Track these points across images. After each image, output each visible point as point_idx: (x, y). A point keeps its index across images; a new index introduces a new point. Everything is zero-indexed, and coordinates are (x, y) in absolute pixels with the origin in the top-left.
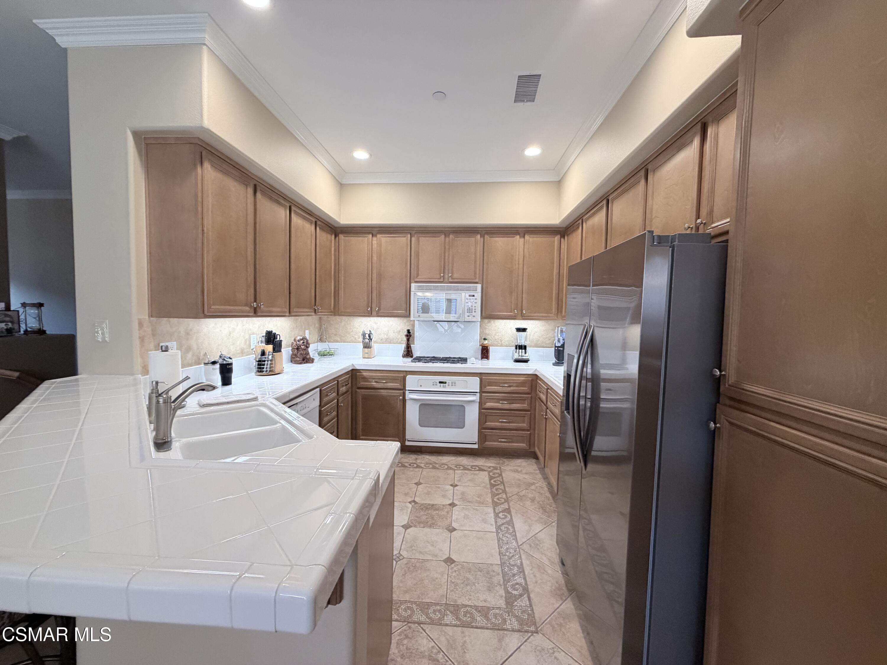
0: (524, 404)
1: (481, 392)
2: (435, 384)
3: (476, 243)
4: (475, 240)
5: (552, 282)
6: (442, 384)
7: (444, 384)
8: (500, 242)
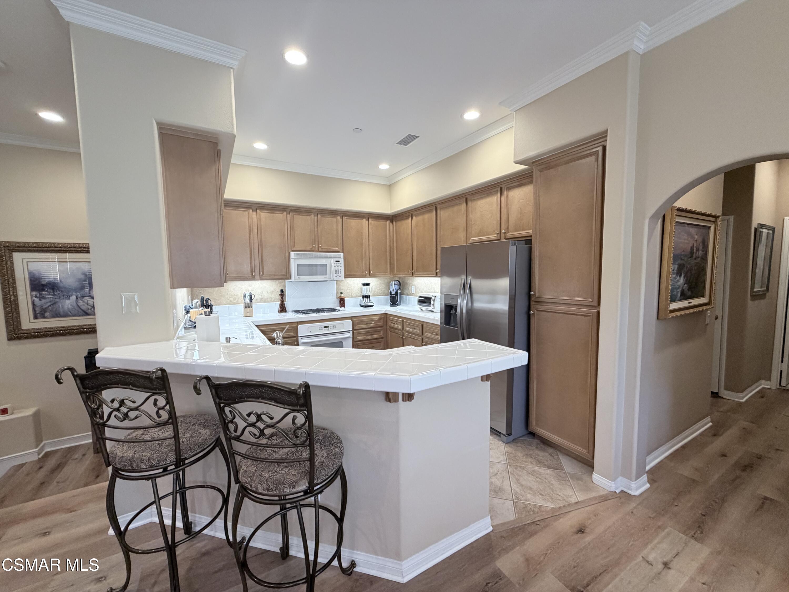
0: (380, 334)
1: (353, 330)
2: (321, 328)
3: (337, 222)
4: (337, 220)
5: (386, 252)
6: (326, 328)
7: (328, 328)
8: (353, 222)
